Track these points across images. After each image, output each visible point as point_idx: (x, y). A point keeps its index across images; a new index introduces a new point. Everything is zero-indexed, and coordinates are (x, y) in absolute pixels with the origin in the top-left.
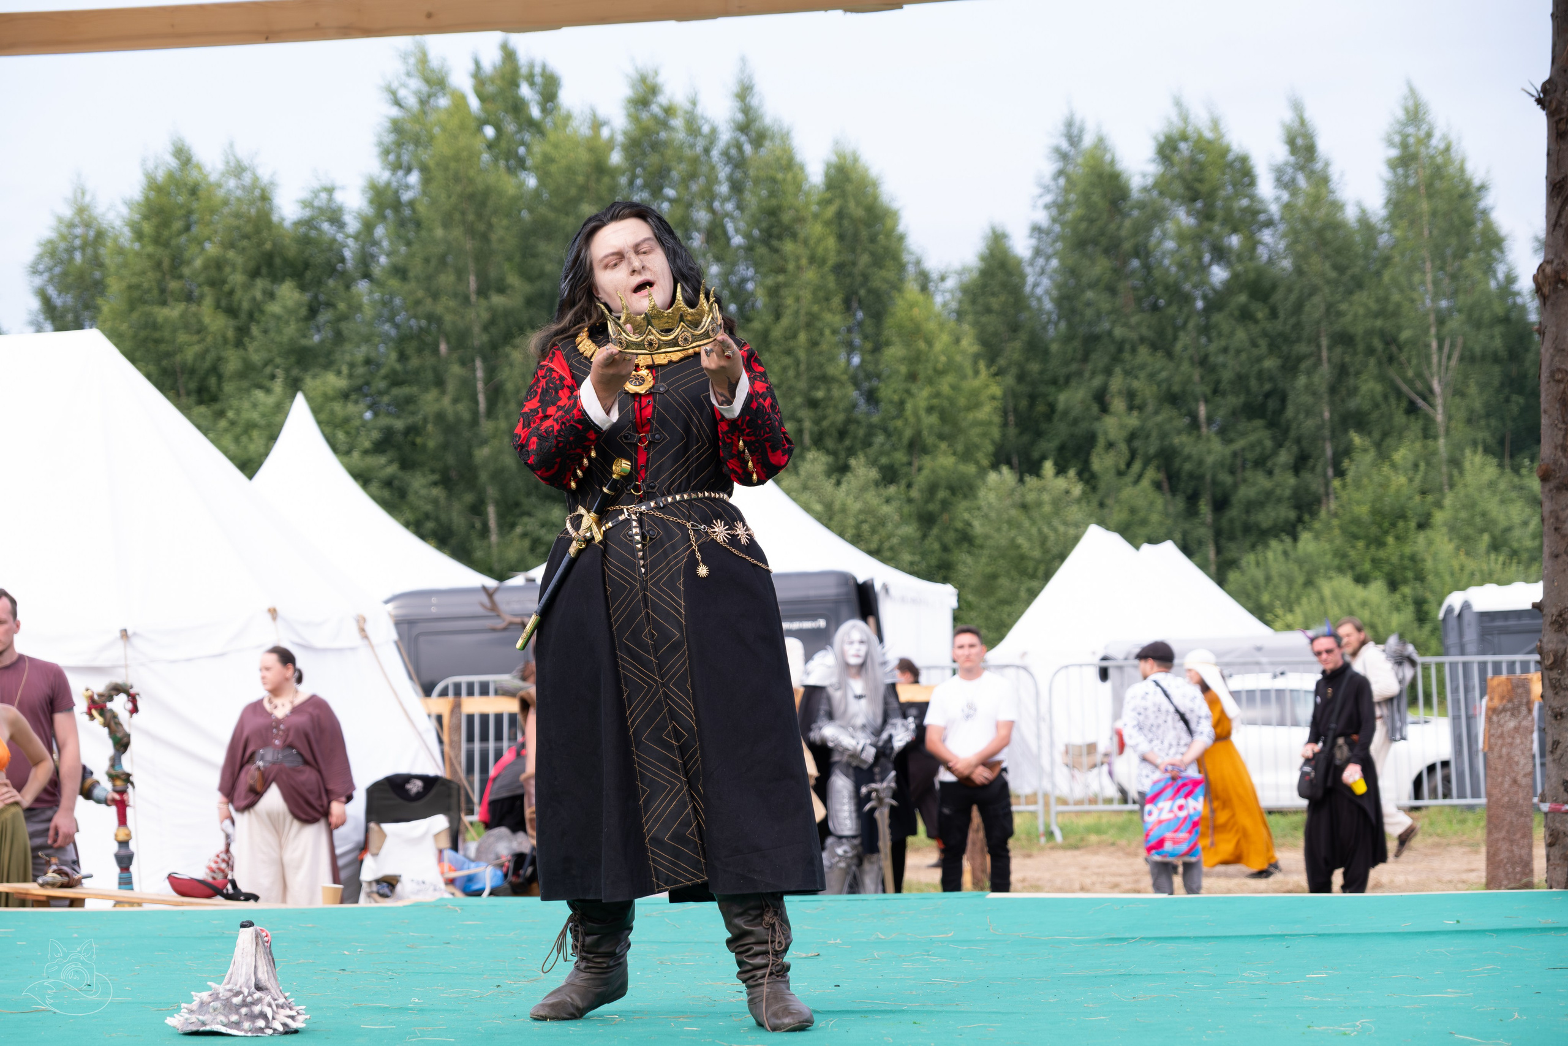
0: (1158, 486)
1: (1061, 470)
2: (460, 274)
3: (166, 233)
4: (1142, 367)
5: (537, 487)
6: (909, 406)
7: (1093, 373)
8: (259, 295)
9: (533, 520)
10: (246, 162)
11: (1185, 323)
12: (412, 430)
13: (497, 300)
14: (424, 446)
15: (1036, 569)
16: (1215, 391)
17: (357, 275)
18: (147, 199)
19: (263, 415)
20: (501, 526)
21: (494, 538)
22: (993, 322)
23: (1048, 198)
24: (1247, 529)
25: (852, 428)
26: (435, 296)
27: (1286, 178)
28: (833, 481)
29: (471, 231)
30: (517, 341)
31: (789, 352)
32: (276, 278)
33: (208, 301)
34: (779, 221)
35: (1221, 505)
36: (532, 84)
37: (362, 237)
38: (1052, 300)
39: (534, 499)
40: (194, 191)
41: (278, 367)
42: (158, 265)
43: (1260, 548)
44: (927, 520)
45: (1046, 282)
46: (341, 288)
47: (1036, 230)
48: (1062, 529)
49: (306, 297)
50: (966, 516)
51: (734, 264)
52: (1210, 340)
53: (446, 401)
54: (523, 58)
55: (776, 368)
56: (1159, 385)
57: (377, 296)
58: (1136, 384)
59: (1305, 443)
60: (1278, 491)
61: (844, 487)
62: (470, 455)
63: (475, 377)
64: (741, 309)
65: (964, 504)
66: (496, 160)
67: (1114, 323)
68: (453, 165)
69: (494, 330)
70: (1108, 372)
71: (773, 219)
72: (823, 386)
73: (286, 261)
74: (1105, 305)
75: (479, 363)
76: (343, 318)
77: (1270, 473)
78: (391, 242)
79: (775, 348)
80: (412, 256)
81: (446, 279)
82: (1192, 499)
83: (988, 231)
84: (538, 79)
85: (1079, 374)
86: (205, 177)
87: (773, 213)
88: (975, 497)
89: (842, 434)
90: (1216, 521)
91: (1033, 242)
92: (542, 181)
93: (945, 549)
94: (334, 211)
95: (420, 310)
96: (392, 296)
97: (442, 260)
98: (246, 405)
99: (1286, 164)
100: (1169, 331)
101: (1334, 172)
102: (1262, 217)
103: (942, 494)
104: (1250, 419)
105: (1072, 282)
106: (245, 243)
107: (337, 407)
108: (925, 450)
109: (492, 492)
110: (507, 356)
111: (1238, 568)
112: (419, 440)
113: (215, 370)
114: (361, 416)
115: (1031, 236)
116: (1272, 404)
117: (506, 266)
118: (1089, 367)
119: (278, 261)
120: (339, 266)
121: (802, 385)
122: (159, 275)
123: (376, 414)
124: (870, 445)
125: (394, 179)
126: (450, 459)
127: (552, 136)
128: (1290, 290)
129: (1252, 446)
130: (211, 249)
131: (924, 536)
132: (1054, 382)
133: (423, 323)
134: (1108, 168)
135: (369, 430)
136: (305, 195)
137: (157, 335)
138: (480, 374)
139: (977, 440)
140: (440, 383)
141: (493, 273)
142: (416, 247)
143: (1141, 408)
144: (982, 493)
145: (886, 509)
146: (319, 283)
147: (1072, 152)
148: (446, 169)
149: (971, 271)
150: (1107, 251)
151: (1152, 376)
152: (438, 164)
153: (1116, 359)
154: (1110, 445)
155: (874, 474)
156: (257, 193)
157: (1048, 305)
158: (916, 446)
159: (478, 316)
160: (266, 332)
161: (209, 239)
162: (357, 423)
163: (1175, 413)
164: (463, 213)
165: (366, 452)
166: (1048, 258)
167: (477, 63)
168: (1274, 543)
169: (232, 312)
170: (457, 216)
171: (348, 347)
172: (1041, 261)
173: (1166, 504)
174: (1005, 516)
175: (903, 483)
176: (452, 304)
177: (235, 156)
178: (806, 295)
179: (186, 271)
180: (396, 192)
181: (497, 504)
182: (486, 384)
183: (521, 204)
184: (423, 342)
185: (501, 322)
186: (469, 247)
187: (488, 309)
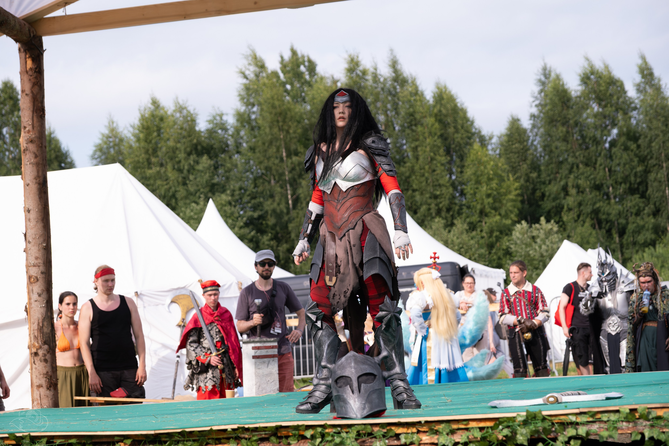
0: (593, 226)
1: (548, 221)
2: (278, 149)
3: (150, 138)
4: (583, 174)
6: (478, 196)
7: (561, 179)
8: (192, 163)
10: (184, 106)
11: (600, 154)
12: (261, 217)
13: (295, 159)
14: (267, 224)
15: (539, 264)
16: (616, 182)
17: (234, 152)
18: (142, 124)
19: (195, 214)
22: (514, 157)
23: (537, 102)
24: (634, 244)
25: (453, 206)
26: (268, 159)
27: (641, 88)
28: (447, 231)
29: (281, 130)
30: (304, 177)
31: (423, 175)
32: (200, 154)
33: (170, 166)
34: (415, 119)
35: (622, 233)
36: (305, 66)
37: (235, 136)
38: (541, 147)
40: (162, 119)
41: (201, 193)
42: (147, 152)
43: (640, 253)
44: (491, 246)
45: (538, 139)
46: (228, 158)
47: (533, 116)
48: (550, 245)
49: (212, 162)
50: (507, 244)
51: (397, 138)
52: (612, 160)
53: (275, 205)
54: (300, 54)
55: (417, 182)
56: (590, 181)
57: (243, 161)
58: (580, 182)
59: (657, 204)
60: (647, 226)
61: (452, 233)
62: (287, 227)
63: (287, 193)
64: (401, 157)
65: (506, 238)
66: (292, 99)
67: (568, 155)
68: (271, 101)
69: (294, 172)
70: (567, 177)
71: (412, 118)
72: (439, 190)
73: (203, 147)
74: (564, 148)
75: (288, 187)
76: (229, 170)
77: (643, 219)
78: (248, 138)
79: (416, 174)
80: (257, 142)
81: (272, 151)
82: (609, 231)
83: (511, 119)
84: (307, 64)
85: (555, 179)
86: (166, 112)
87: (412, 115)
88: (511, 234)
89: (448, 210)
90: (620, 241)
91: (532, 122)
92: (312, 106)
93: (499, 258)
94: (223, 124)
95: (262, 165)
96: (249, 159)
97: (271, 143)
98: (188, 211)
99: (641, 82)
100: (594, 158)
101: (663, 83)
102: (633, 105)
103: (496, 233)
104: (632, 194)
105: (549, 139)
106: (184, 140)
107: (227, 208)
108: (486, 215)
110: (300, 183)
111: (631, 261)
112: (264, 222)
113: (174, 196)
114: (239, 213)
115: (531, 119)
116: (641, 188)
117: (298, 144)
118: (559, 176)
119: (199, 147)
120: (226, 149)
121: (430, 189)
122: (147, 156)
123: (245, 212)
124: (462, 214)
125: (247, 110)
126: (278, 229)
127: (315, 86)
128: (646, 137)
129: (634, 206)
130: (170, 143)
131: (490, 253)
132: (544, 183)
133: (264, 172)
134: (561, 88)
135: (242, 218)
136: (209, 118)
138: (289, 192)
139: (511, 208)
140: (272, 196)
141: (293, 147)
142: (258, 138)
143: (582, 192)
144: (514, 233)
145: (472, 242)
146: (216, 156)
147: (547, 81)
148: (269, 103)
149: (504, 136)
150: (563, 124)
151: (587, 178)
152: (265, 102)
153: (571, 172)
154: (570, 210)
155: (466, 226)
156: (189, 118)
157: (540, 149)
158: (483, 213)
159: (287, 166)
160: (195, 179)
161: (169, 139)
162: (236, 215)
163: (598, 194)
164: (278, 121)
165: (241, 228)
166: (539, 128)
167: (282, 57)
168: (647, 249)
169: (180, 171)
170: (275, 123)
171: (232, 182)
172: (536, 130)
173: (597, 233)
174: (524, 242)
175: (479, 230)
176: (276, 162)
177: (179, 103)
179: (160, 154)
180: (249, 116)
182: (292, 196)
183: (304, 116)
184: (264, 179)
185: (297, 168)
186: (282, 136)
187: (292, 163)
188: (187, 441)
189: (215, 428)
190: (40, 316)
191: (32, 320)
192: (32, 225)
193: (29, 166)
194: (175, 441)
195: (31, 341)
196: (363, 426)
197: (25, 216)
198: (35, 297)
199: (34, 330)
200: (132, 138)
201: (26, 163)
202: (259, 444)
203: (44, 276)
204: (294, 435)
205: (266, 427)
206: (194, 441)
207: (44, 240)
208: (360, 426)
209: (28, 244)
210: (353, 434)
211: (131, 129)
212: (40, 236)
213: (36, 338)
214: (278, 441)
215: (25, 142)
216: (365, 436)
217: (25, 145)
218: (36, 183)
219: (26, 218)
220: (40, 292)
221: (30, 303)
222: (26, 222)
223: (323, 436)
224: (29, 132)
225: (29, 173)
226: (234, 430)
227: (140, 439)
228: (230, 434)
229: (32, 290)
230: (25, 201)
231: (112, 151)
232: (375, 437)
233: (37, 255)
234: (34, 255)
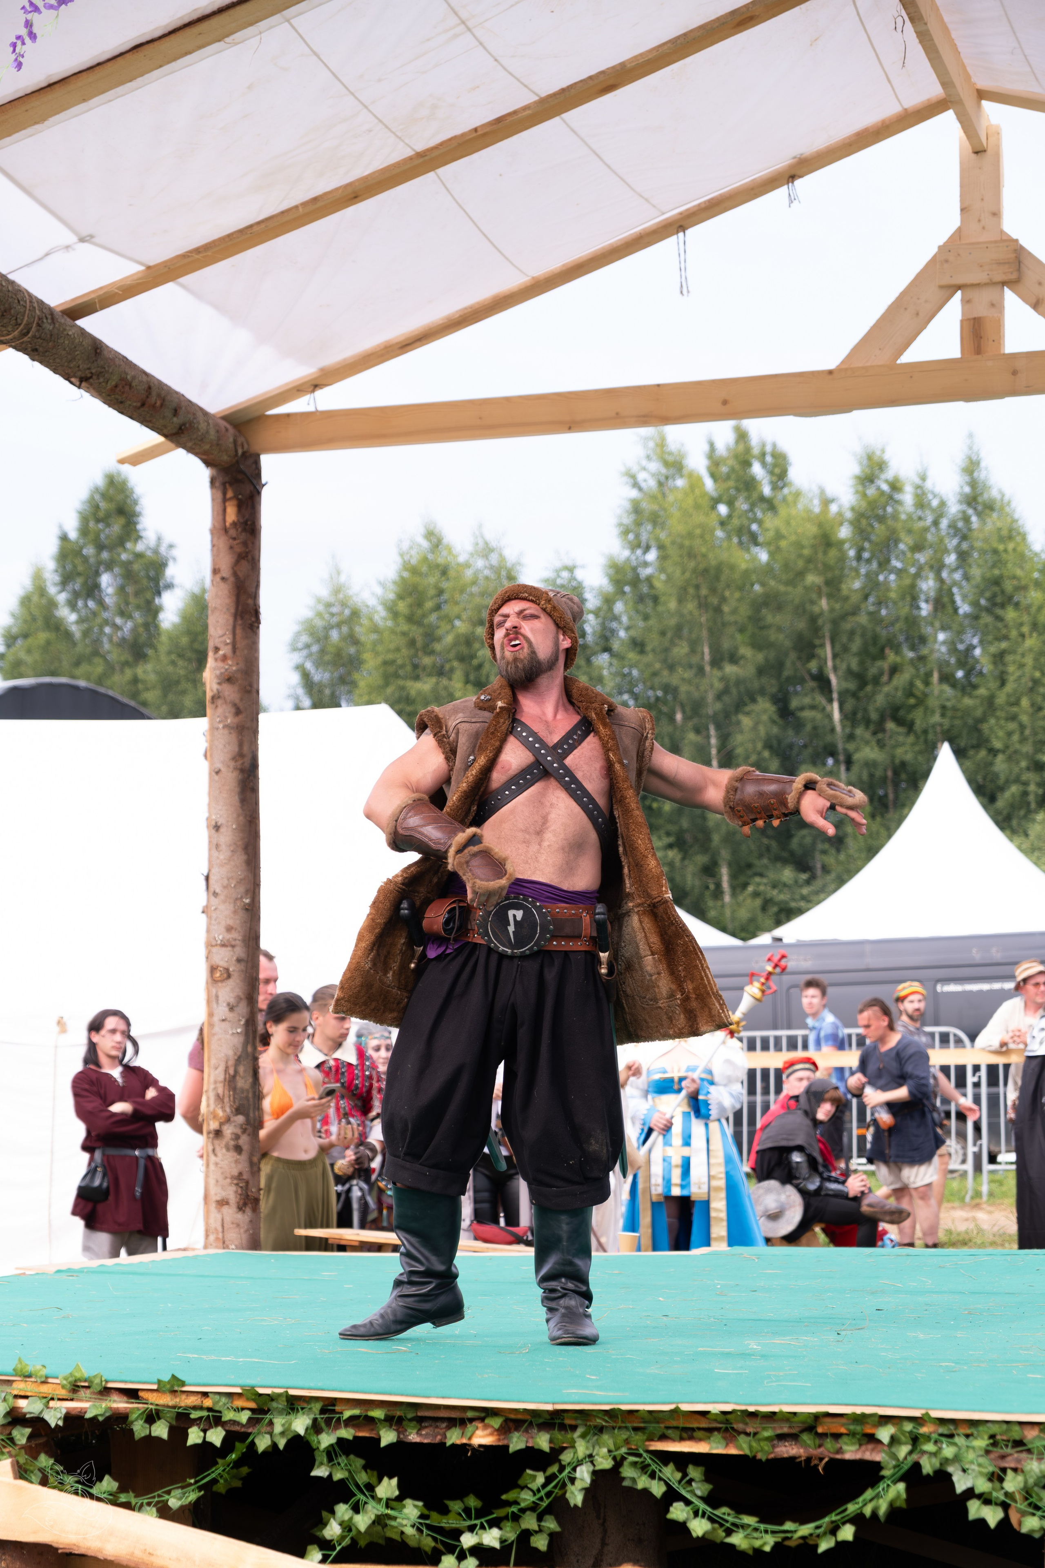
2: (694, 646)
3: (420, 612)
5: (768, 849)
9: (765, 880)
10: (493, 544)
13: (730, 669)
14: (660, 810)
17: (598, 648)
18: (402, 578)
20: (733, 888)
21: (727, 898)
26: (671, 668)
29: (703, 605)
30: (747, 709)
31: (1013, 718)
33: (458, 675)
34: (1003, 592)
36: (764, 464)
37: (602, 612)
39: (765, 861)
40: (444, 572)
42: (412, 643)
46: (583, 662)
51: (960, 632)
54: (754, 441)
55: (1001, 733)
57: (617, 668)
63: (709, 743)
64: (968, 674)
66: (729, 538)
68: (687, 543)
69: (726, 699)
71: (996, 589)
75: (712, 731)
78: (631, 618)
79: (999, 714)
80: (649, 629)
81: (681, 650)
84: (769, 459)
86: (456, 556)
87: (997, 582)
92: (771, 554)
95: (657, 680)
96: (630, 668)
97: (678, 633)
109: (725, 854)
110: (739, 723)
117: (739, 637)
121: (1029, 749)
122: (412, 651)
125: (633, 557)
126: (685, 823)
127: (784, 512)
130: (461, 626)
133: (660, 693)
137: (409, 709)
138: (713, 741)
141: (726, 644)
142: (651, 622)
148: (681, 546)
152: (673, 543)
156: (504, 573)
161: (458, 617)
164: (697, 587)
167: (712, 445)
170: (691, 591)
176: (688, 674)
177: (482, 537)
178: (1029, 661)
179: (438, 647)
180: (635, 569)
181: (730, 865)
182: (719, 751)
183: (754, 577)
184: (660, 712)
185: (734, 691)
186: (703, 619)
187: (722, 679)
188: (620, 1428)
189: (685, 1407)
190: (230, 1053)
191: (214, 1061)
192: (222, 857)
193: (221, 731)
194: (595, 1427)
195: (208, 1106)
196: (1005, 1426)
197: (210, 837)
198: (222, 1011)
199: (215, 1082)
200: (380, 608)
201: (216, 725)
202: (774, 1447)
203: (242, 966)
204: (852, 1434)
205: (795, 1414)
206: (636, 1429)
207: (247, 892)
208: (997, 1426)
209: (212, 898)
210: (981, 1443)
211: (379, 591)
212: (240, 882)
213: (219, 1098)
214: (817, 1442)
215: (216, 681)
216: (1007, 1446)
217: (215, 687)
218: (235, 769)
219: (210, 842)
220: (232, 1001)
221: (211, 1025)
222: (210, 850)
223: (915, 1440)
224: (224, 658)
225: (221, 746)
226: (724, 1413)
227: (520, 1417)
228: (715, 1420)
229: (217, 997)
230: (209, 805)
231: (335, 635)
232: (1029, 1451)
233: (230, 922)
234: (223, 923)
